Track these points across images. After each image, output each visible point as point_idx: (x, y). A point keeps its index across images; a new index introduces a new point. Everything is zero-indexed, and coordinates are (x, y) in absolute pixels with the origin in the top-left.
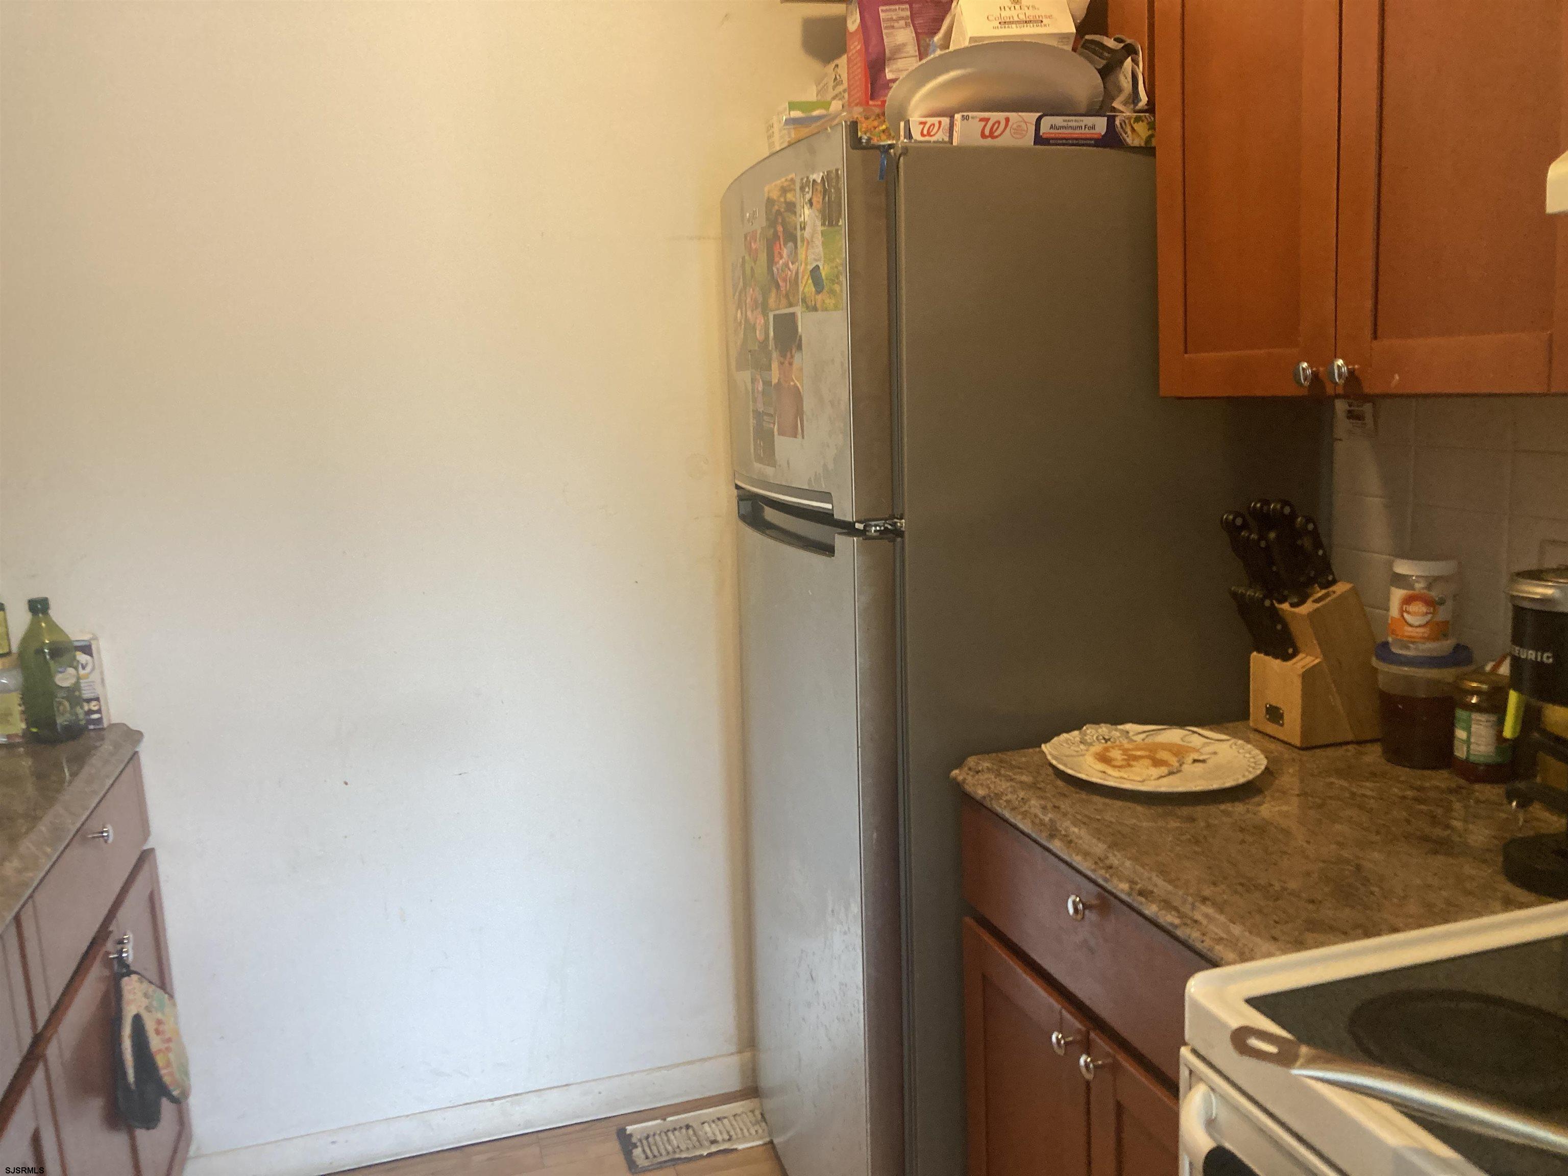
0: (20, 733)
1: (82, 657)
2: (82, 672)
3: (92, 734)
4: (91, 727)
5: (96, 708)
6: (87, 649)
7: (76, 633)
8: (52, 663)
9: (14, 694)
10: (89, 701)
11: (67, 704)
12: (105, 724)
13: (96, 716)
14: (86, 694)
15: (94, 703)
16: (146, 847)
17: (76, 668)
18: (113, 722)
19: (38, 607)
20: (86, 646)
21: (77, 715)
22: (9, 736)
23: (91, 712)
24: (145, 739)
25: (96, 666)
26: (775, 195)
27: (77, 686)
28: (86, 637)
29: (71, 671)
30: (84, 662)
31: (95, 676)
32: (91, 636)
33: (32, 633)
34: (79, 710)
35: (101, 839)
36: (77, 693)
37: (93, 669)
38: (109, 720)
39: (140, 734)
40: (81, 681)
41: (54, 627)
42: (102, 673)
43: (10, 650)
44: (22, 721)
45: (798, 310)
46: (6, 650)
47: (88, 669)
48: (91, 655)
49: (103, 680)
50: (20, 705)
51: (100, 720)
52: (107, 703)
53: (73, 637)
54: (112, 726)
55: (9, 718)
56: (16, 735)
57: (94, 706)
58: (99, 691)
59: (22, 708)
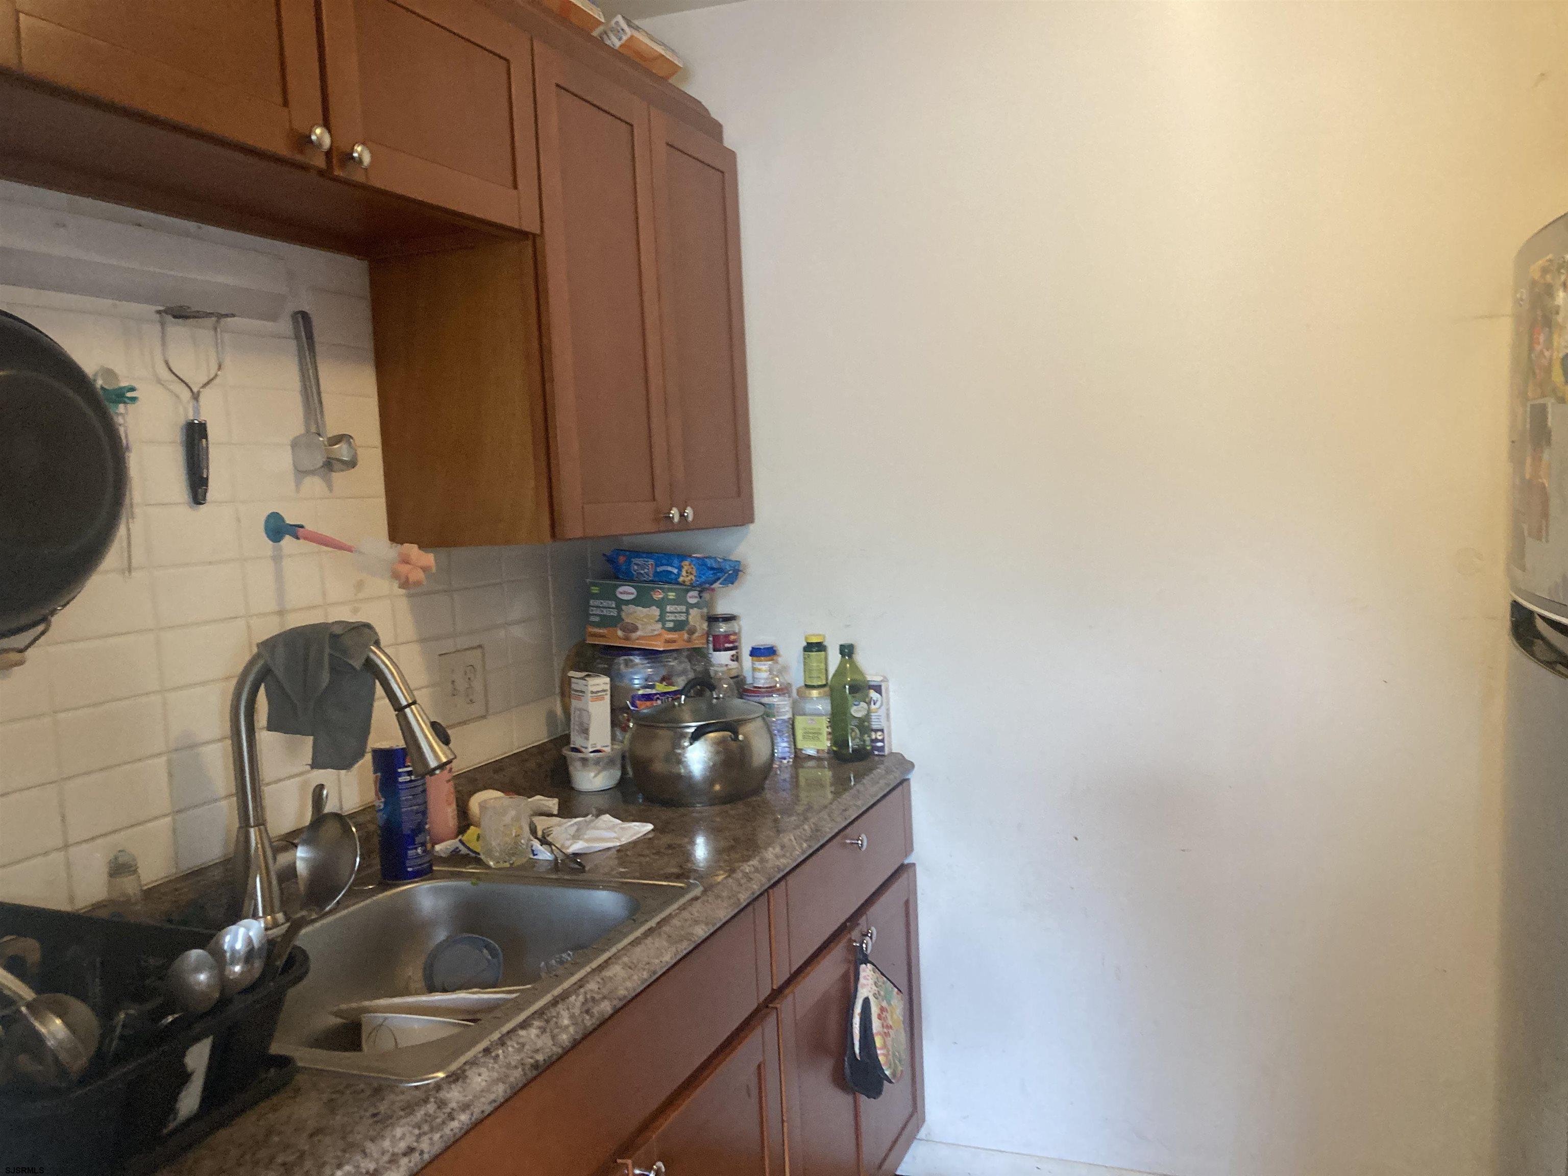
0: (826, 748)
1: (873, 694)
2: (873, 707)
3: (877, 758)
4: (876, 753)
5: (880, 738)
6: (878, 689)
7: (872, 676)
8: (850, 697)
9: (824, 717)
10: (876, 731)
11: (857, 731)
12: (886, 752)
13: (879, 744)
14: (875, 726)
15: (879, 733)
16: (906, 862)
17: (869, 704)
18: (893, 751)
19: (847, 651)
20: (876, 686)
21: (864, 741)
22: (818, 751)
23: (877, 740)
24: (916, 769)
25: (884, 704)
26: (1537, 276)
27: (868, 716)
28: (878, 679)
29: (863, 704)
30: (875, 698)
31: (882, 712)
32: (882, 678)
33: (840, 672)
34: (866, 737)
35: (855, 845)
36: (866, 724)
37: (882, 705)
38: (891, 749)
39: (912, 765)
40: (872, 714)
41: (855, 669)
42: (888, 710)
43: (827, 683)
44: (828, 739)
45: (1550, 402)
46: (824, 682)
47: (878, 704)
48: (880, 693)
49: (888, 715)
50: (827, 727)
51: (882, 749)
52: (890, 736)
53: (869, 678)
54: (891, 754)
55: (820, 737)
56: (823, 750)
57: (880, 736)
58: (883, 724)
59: (829, 730)
